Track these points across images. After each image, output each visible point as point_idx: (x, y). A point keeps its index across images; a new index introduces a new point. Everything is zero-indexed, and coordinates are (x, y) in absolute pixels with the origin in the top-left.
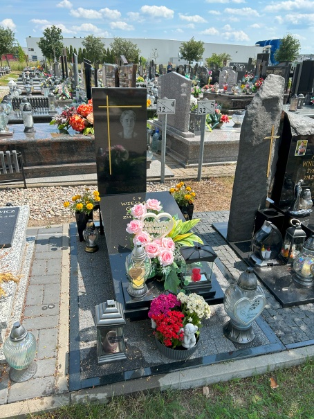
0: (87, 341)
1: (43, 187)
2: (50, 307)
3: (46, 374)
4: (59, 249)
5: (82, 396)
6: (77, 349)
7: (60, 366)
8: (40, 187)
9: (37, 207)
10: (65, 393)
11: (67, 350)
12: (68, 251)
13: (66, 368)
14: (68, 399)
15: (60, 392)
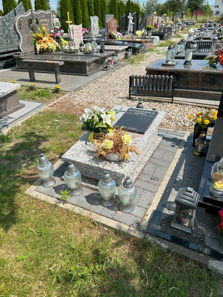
0: (169, 209)
1: (184, 104)
2: (156, 179)
3: (137, 215)
4: (176, 147)
5: (153, 239)
6: (161, 211)
7: (147, 215)
8: (181, 104)
9: (174, 117)
10: (144, 232)
11: (155, 208)
12: (182, 150)
13: (150, 218)
14: (144, 235)
15: (141, 229)
